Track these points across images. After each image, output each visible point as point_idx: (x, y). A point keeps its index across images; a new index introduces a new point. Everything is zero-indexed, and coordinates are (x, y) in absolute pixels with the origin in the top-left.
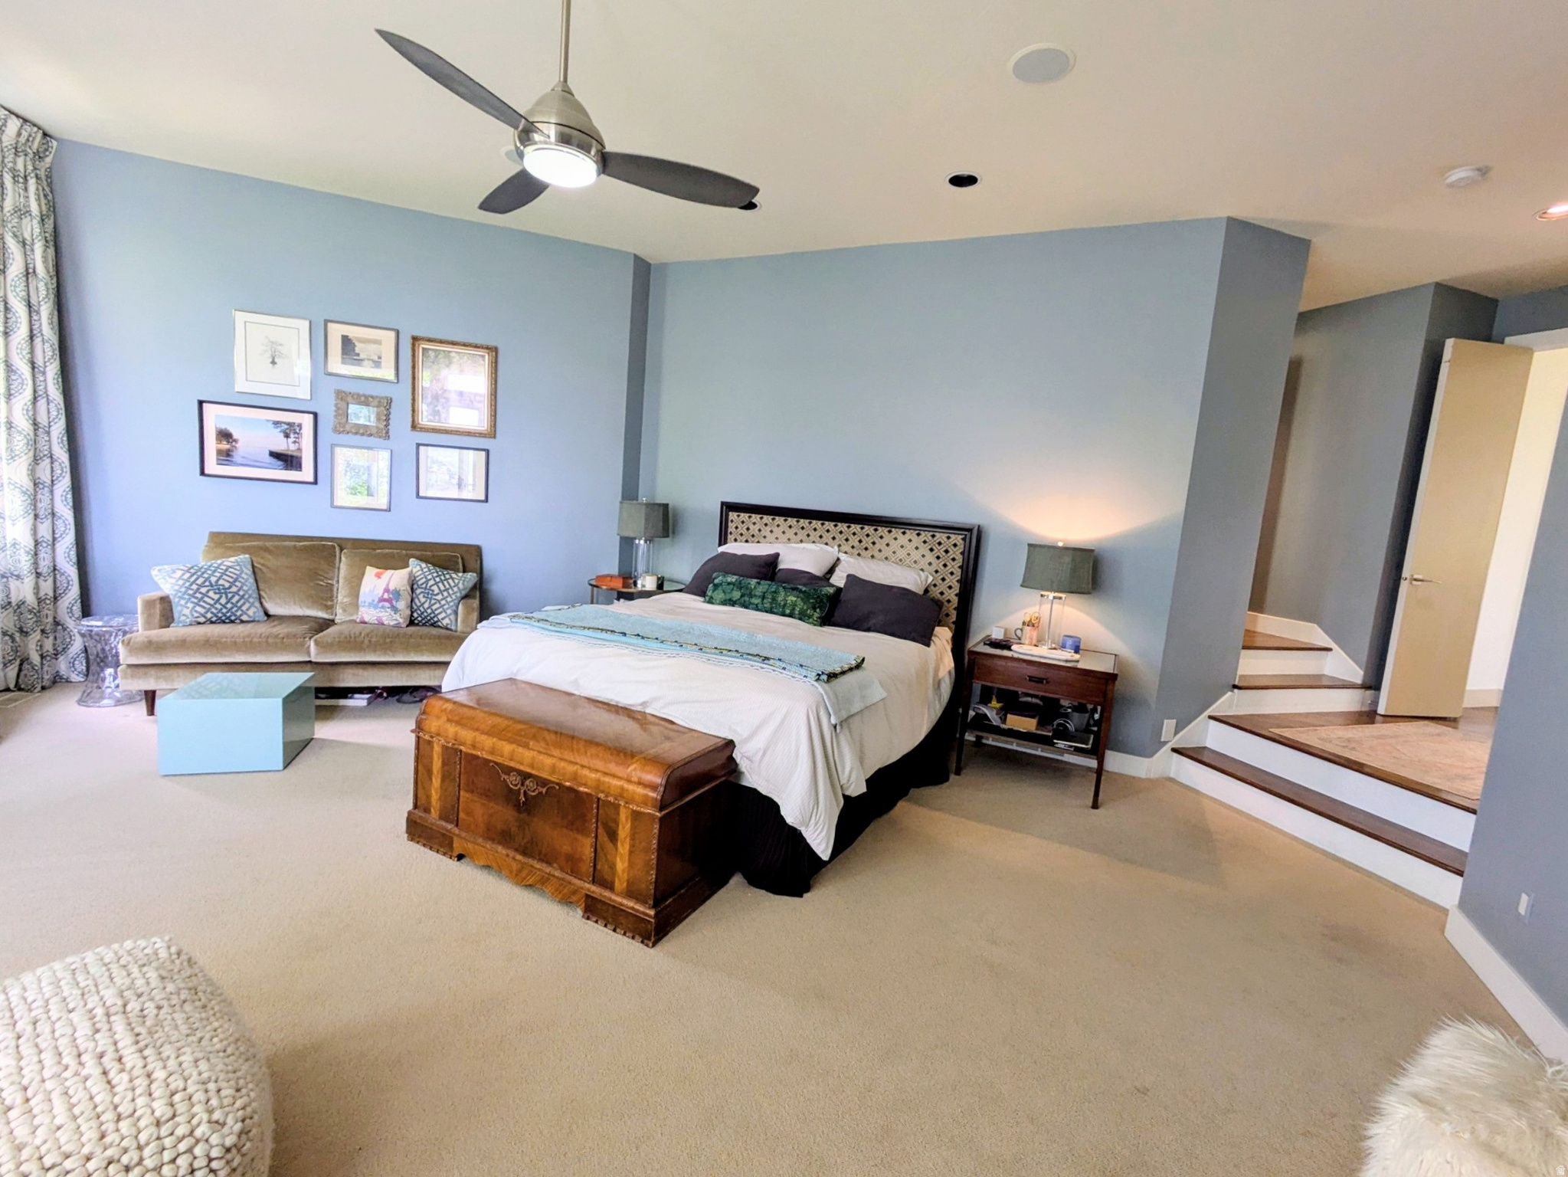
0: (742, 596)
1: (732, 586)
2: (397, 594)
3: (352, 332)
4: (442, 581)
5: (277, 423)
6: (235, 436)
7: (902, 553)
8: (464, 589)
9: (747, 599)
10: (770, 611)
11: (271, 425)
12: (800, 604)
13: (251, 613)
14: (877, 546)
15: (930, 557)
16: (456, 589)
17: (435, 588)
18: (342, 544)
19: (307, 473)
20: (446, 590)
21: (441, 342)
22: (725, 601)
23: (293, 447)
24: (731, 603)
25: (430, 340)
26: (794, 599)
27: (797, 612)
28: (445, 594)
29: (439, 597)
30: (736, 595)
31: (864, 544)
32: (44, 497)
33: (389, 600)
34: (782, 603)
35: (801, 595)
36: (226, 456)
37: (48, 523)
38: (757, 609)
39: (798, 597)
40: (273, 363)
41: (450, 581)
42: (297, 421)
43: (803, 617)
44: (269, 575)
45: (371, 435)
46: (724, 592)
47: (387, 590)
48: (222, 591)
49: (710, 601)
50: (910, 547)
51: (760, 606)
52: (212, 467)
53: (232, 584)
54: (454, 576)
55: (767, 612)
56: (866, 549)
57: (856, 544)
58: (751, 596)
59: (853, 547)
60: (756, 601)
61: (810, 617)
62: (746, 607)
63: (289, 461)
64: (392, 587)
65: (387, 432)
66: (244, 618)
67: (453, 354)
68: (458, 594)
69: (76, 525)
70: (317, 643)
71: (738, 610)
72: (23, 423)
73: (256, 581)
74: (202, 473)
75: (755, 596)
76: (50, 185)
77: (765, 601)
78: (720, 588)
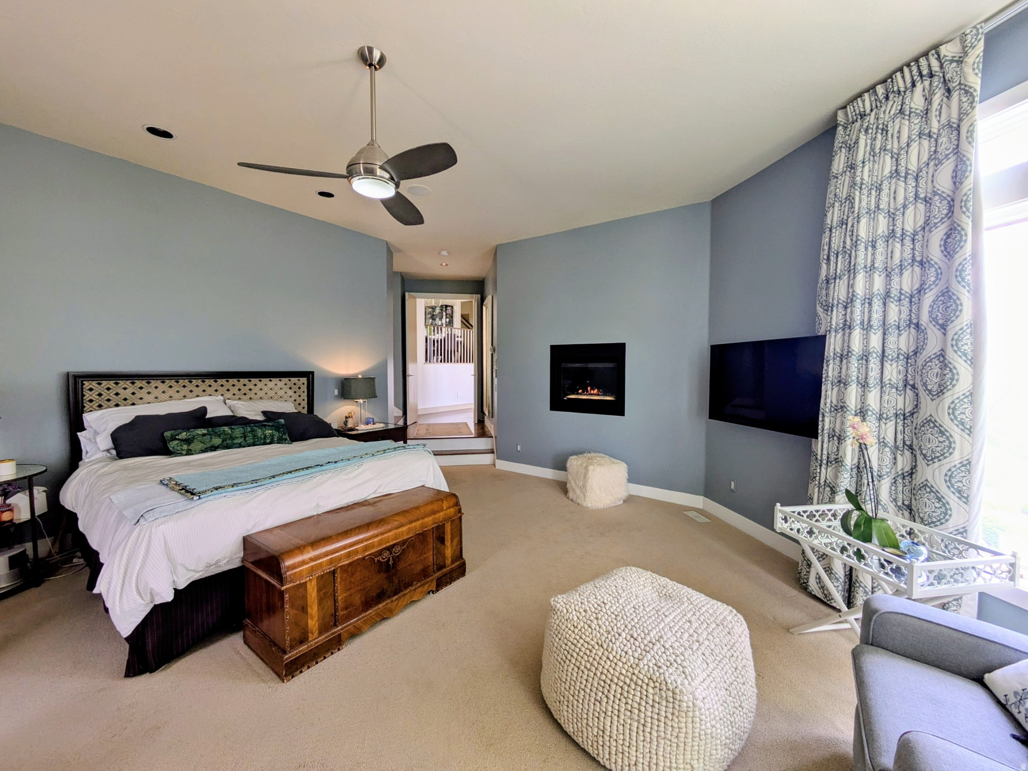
0: (223, 441)
1: (210, 438)
7: (271, 393)
9: (228, 442)
10: (254, 445)
12: (276, 434)
14: (253, 392)
15: (290, 393)
22: (206, 448)
24: (214, 448)
26: (271, 432)
27: (276, 439)
30: (217, 442)
31: (243, 391)
34: (263, 436)
35: (273, 428)
38: (240, 446)
39: (272, 430)
43: (280, 441)
46: (204, 443)
50: (276, 389)
51: (243, 444)
55: (250, 446)
56: (245, 394)
57: (236, 392)
58: (233, 439)
59: (234, 394)
60: (237, 441)
61: (286, 439)
62: (229, 448)
75: (236, 438)
77: (246, 440)
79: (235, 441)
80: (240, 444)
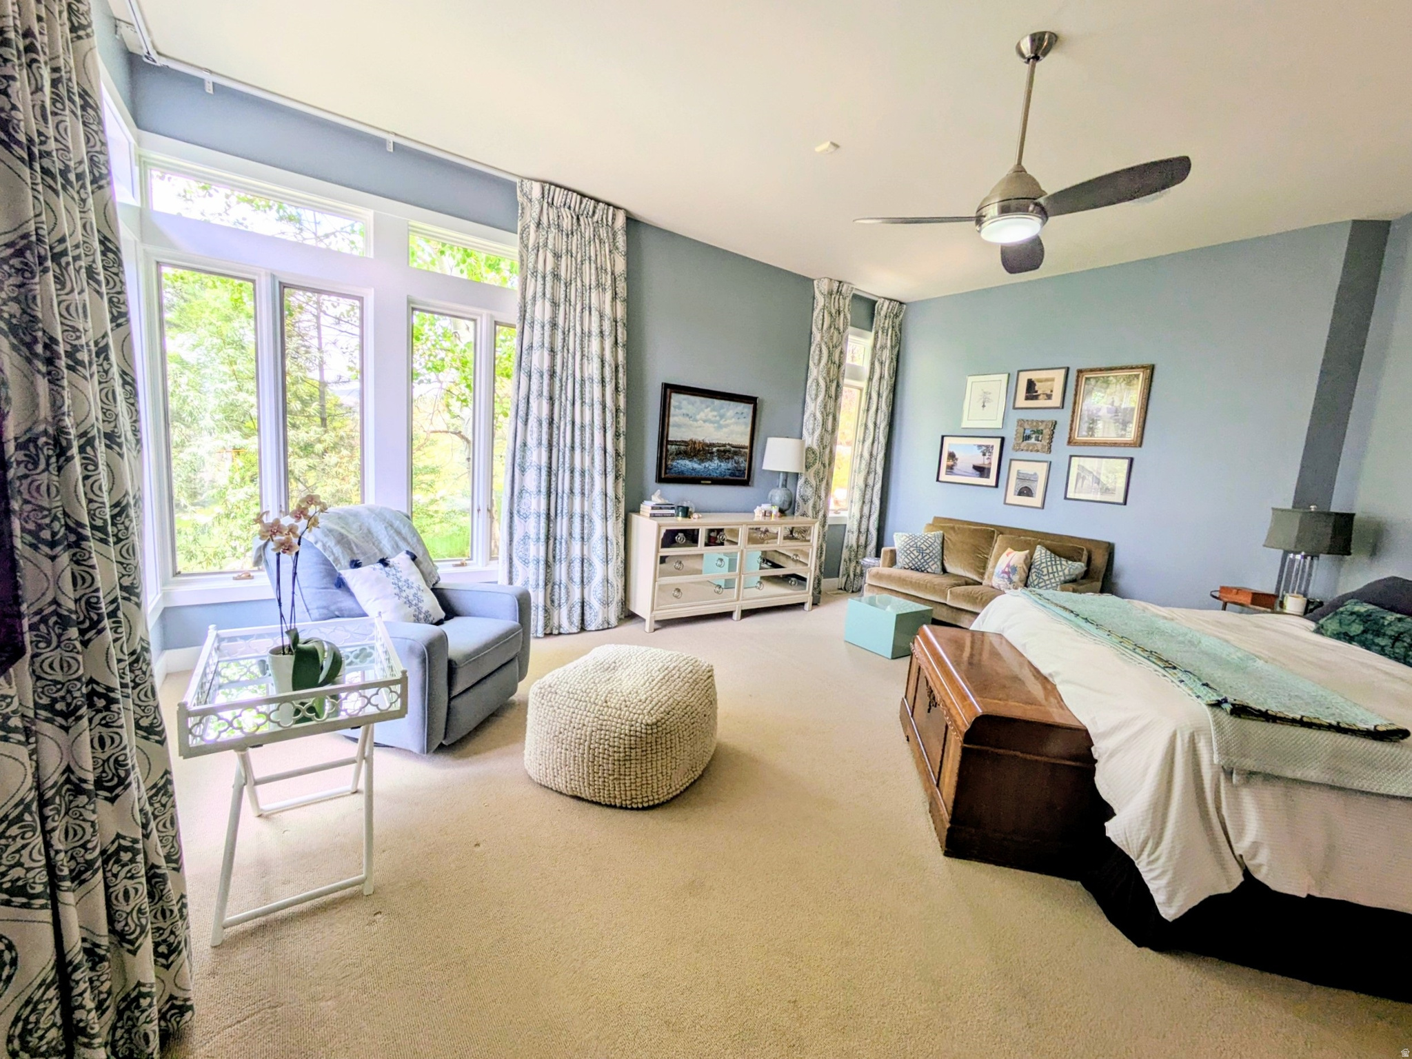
0: (1364, 632)
1: (1354, 617)
2: (1014, 569)
3: (1034, 376)
4: (1052, 565)
5: (980, 446)
6: (957, 456)
8: (1070, 575)
9: (1370, 636)
10: (1403, 660)
11: (976, 448)
13: (933, 567)
16: (1061, 574)
17: (1045, 570)
18: (1002, 530)
19: (991, 480)
20: (1053, 573)
21: (1101, 370)
22: (1338, 634)
23: (987, 462)
24: (1349, 638)
25: (1092, 370)
28: (1051, 576)
29: (1046, 578)
30: (1356, 629)
32: (869, 490)
33: (1008, 573)
36: (950, 469)
37: (868, 506)
38: (1382, 651)
40: (984, 406)
41: (1059, 567)
42: (991, 444)
44: (950, 545)
45: (1038, 451)
46: (1340, 623)
47: (1008, 566)
48: (921, 551)
49: (1319, 631)
51: (1388, 649)
52: (943, 477)
53: (928, 548)
54: (1064, 563)
55: (1397, 659)
58: (1378, 633)
60: (1382, 641)
62: (1368, 648)
63: (982, 471)
64: (1011, 564)
65: (1050, 448)
66: (929, 570)
67: (1111, 378)
68: (1062, 578)
69: (881, 508)
70: (951, 593)
71: (1356, 650)
72: (866, 455)
73: (943, 548)
74: (938, 480)
75: (1384, 635)
76: (900, 330)
77: (1397, 644)
78: (1338, 617)
79: (1377, 640)
80: (1383, 647)
